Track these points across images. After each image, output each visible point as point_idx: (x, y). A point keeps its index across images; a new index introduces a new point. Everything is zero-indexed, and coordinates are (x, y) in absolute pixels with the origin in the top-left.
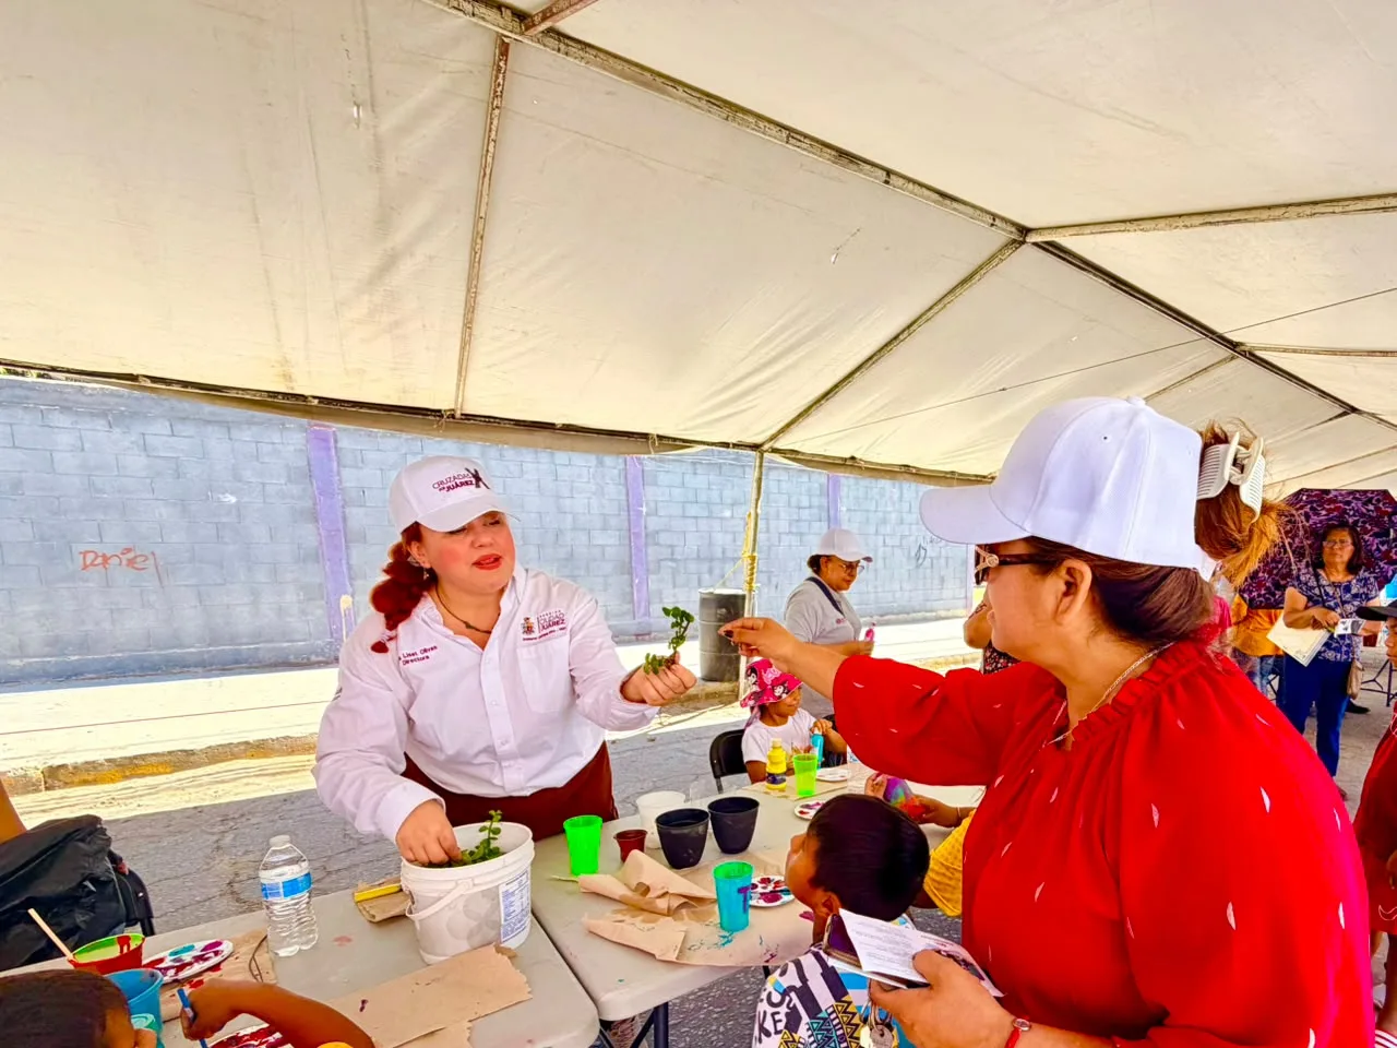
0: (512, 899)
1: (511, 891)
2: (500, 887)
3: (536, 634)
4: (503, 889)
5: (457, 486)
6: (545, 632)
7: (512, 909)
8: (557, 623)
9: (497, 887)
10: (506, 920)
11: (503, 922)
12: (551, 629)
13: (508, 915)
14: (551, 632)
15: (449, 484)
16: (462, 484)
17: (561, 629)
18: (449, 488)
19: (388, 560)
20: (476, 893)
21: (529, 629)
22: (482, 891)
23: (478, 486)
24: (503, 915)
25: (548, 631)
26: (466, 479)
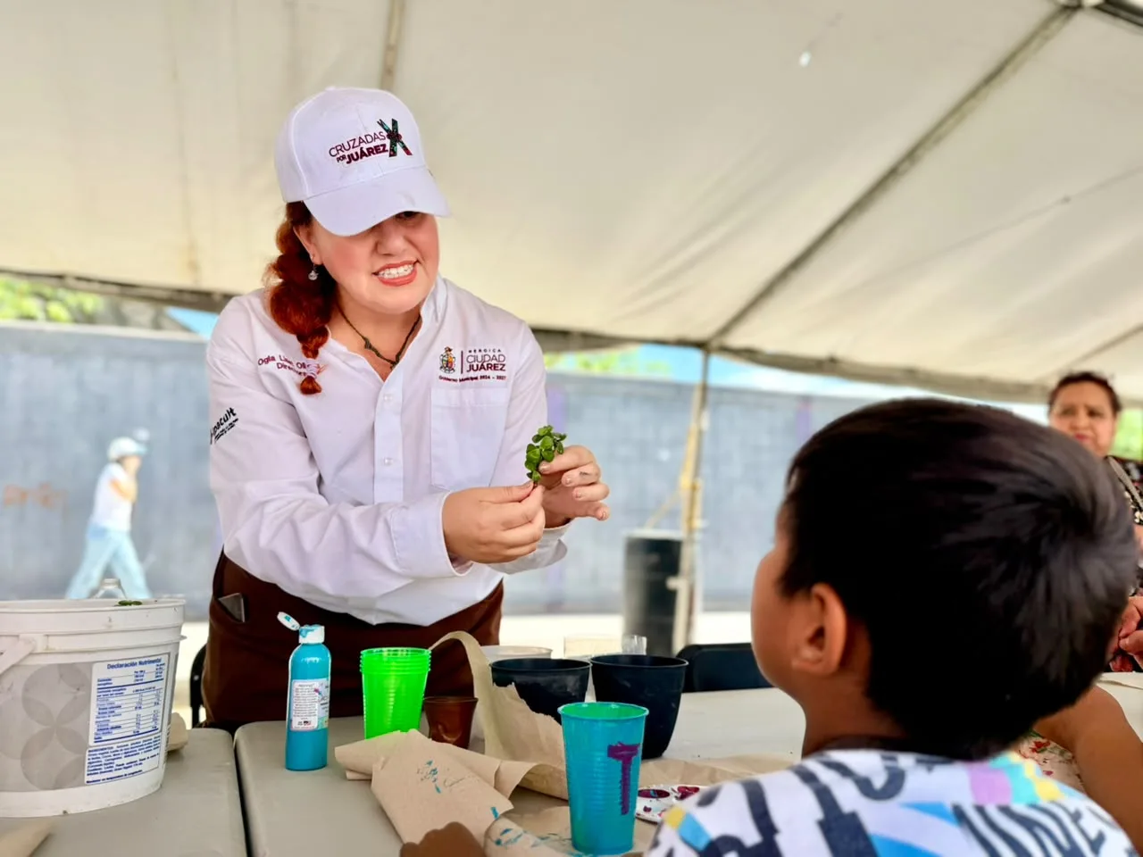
0: (116, 700)
1: (115, 683)
2: (95, 667)
3: (457, 375)
4: (99, 672)
5: (363, 154)
6: (472, 374)
7: (114, 721)
8: (495, 367)
9: (90, 665)
10: (98, 740)
11: (91, 742)
12: (483, 372)
13: (103, 729)
14: (482, 377)
15: (352, 151)
16: (371, 151)
17: (499, 377)
18: (351, 158)
19: (275, 253)
20: (50, 666)
21: (448, 365)
22: (60, 666)
23: (393, 153)
24: (93, 729)
25: (479, 374)
26: (378, 142)
